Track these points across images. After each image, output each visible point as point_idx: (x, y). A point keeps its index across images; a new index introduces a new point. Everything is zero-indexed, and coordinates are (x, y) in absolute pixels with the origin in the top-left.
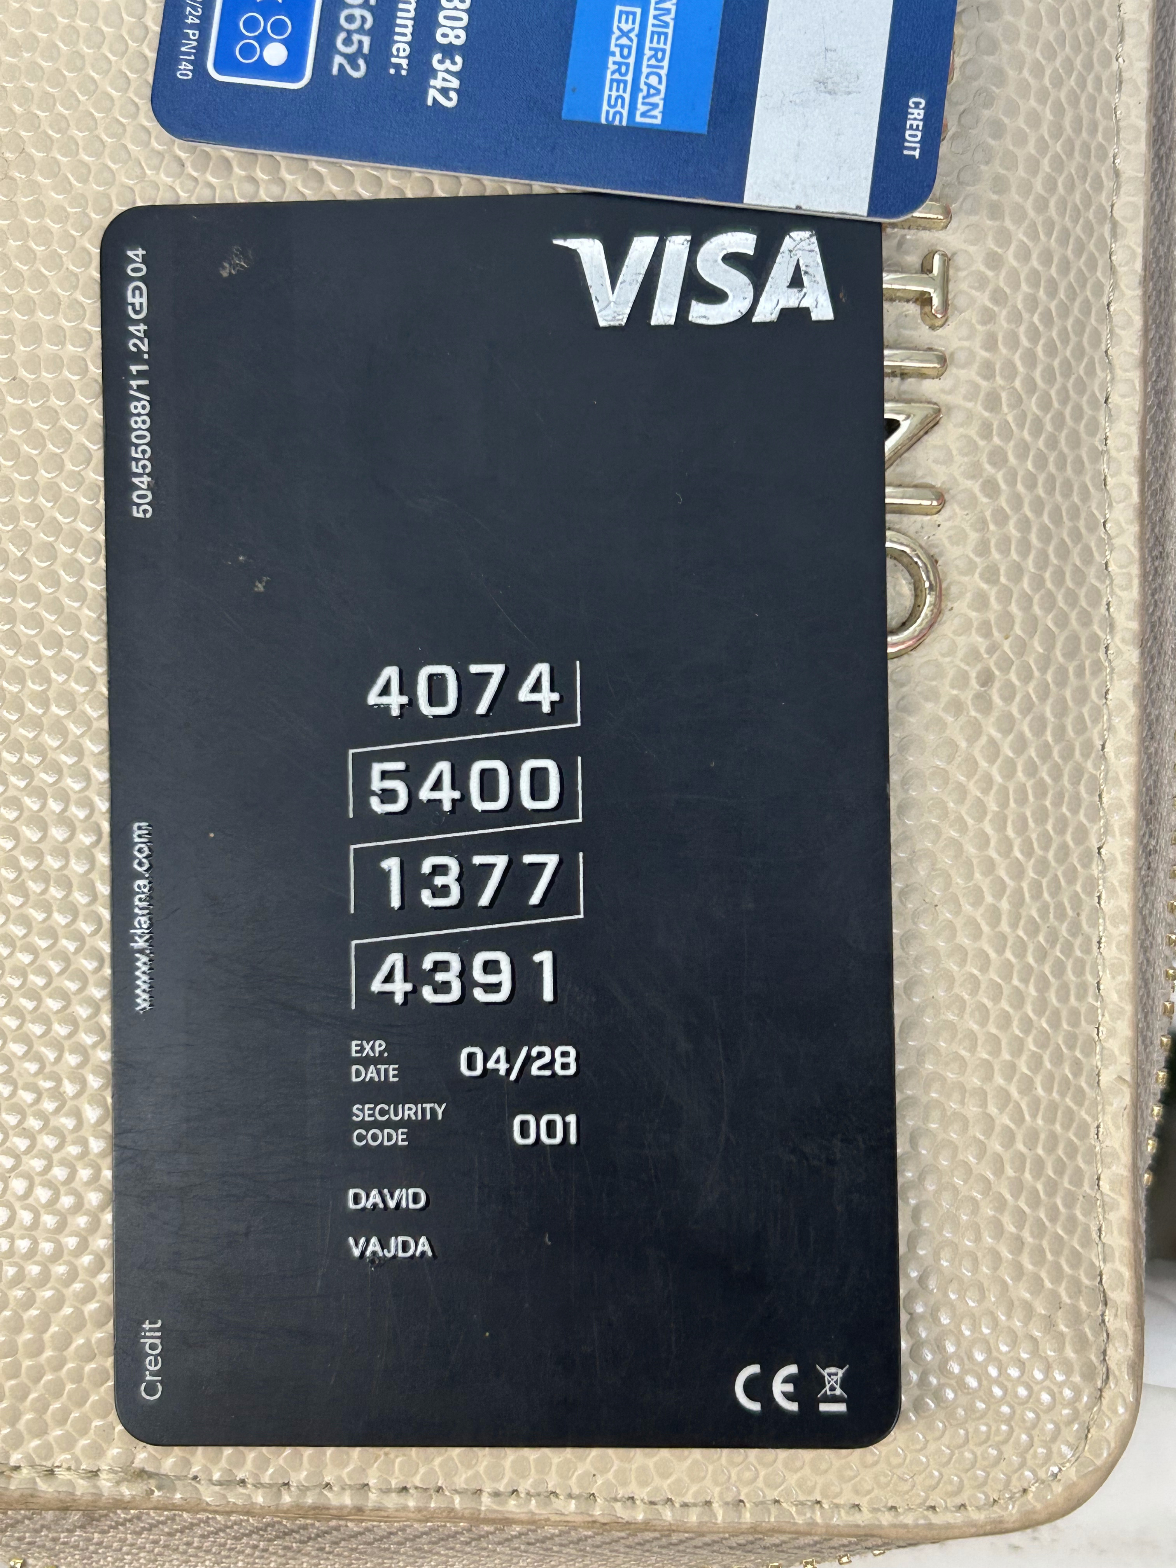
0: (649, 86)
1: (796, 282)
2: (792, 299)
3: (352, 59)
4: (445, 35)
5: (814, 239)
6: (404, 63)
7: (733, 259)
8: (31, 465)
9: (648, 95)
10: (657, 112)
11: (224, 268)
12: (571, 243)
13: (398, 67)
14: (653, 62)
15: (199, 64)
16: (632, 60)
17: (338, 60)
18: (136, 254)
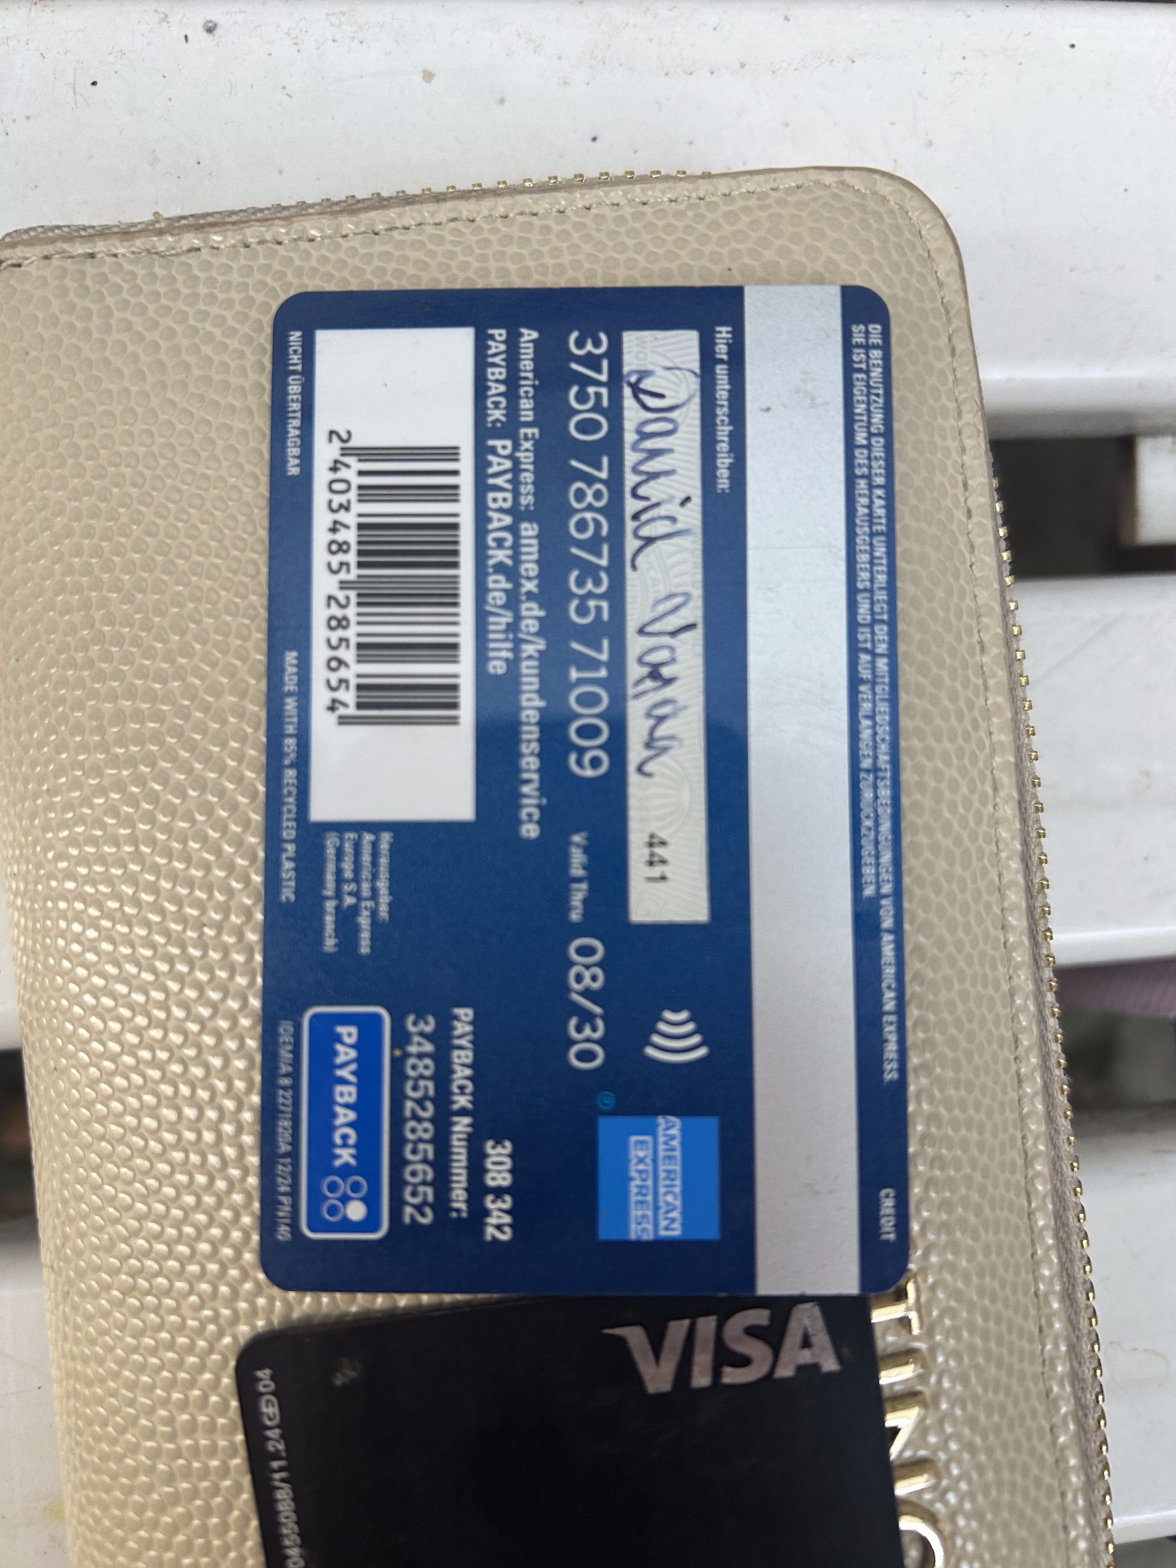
0: (668, 1204)
2: (804, 1358)
3: (419, 1208)
4: (493, 1179)
5: (816, 1310)
6: (463, 1206)
7: (752, 1332)
9: (668, 1212)
10: (676, 1225)
11: (338, 1378)
12: (619, 1331)
13: (458, 1210)
14: (668, 1182)
15: (294, 1225)
16: (650, 1183)
17: (408, 1210)
18: (264, 1374)
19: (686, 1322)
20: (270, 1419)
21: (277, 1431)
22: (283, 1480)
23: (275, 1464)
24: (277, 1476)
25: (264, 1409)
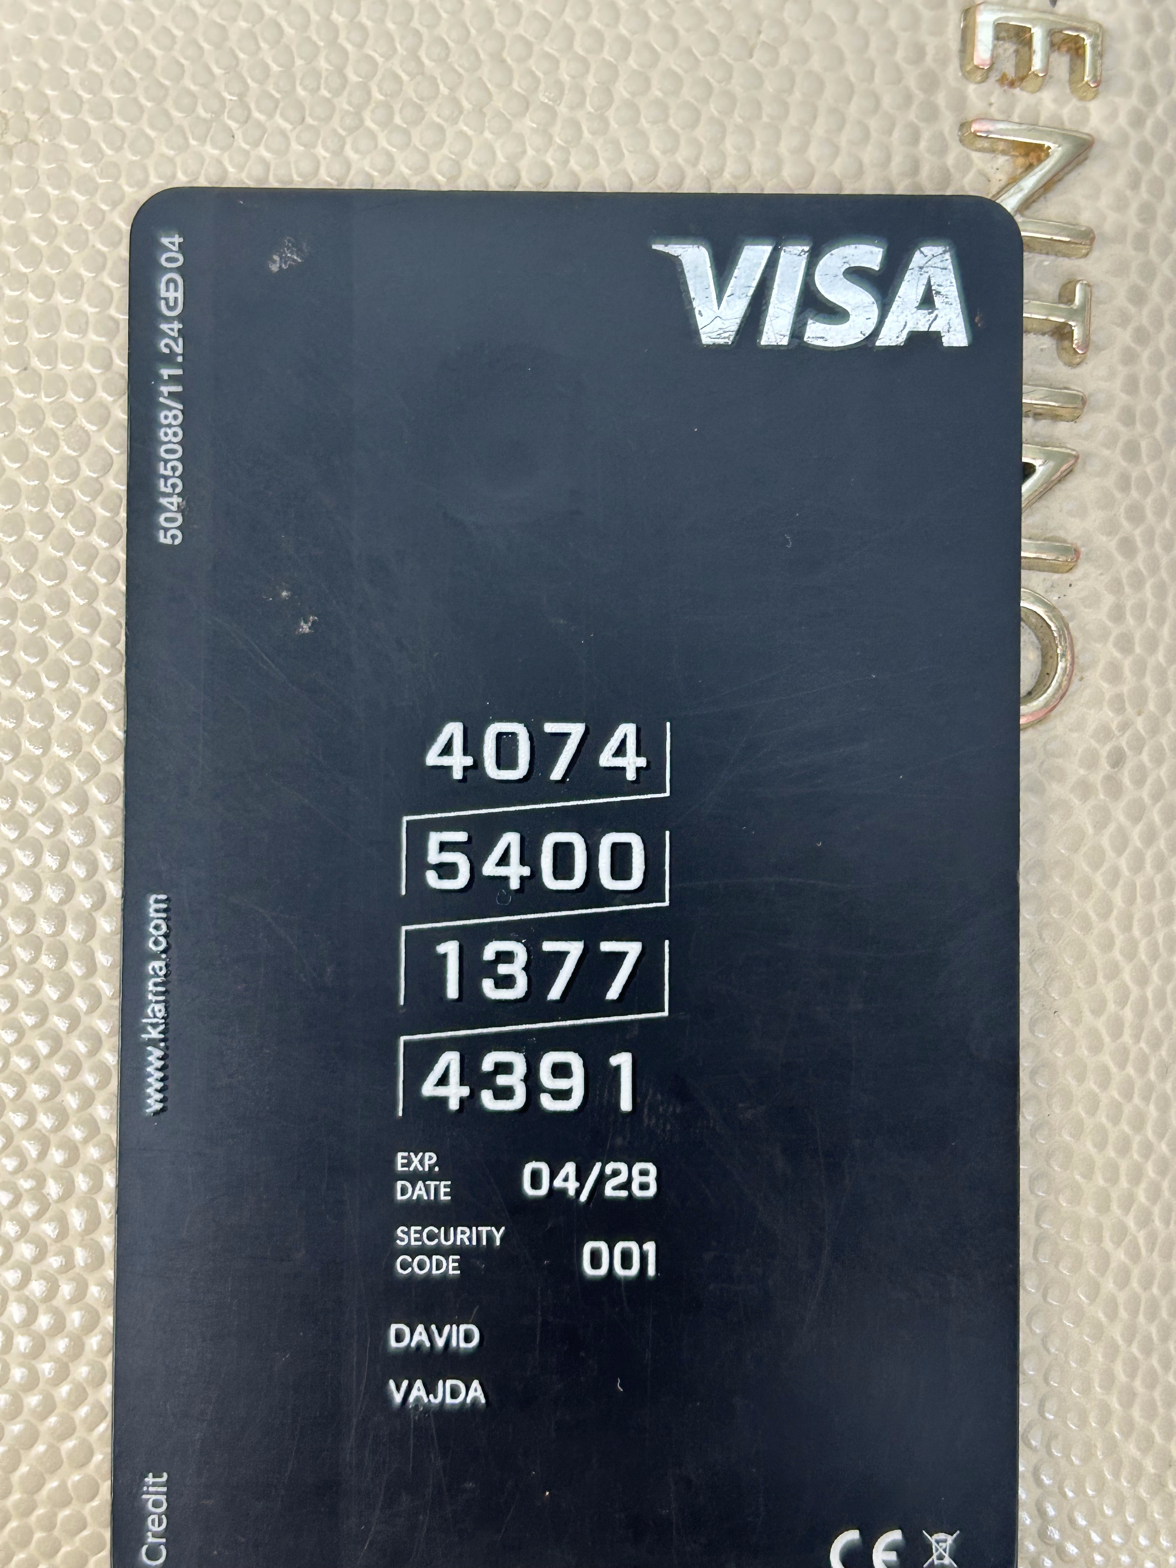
1: (927, 301)
2: (921, 322)
5: (947, 256)
7: (857, 274)
8: (41, 470)
11: (274, 262)
12: (674, 249)
18: (171, 241)
19: (766, 250)
20: (170, 308)
21: (177, 326)
22: (171, 395)
23: (165, 373)
24: (165, 389)
25: (163, 293)
